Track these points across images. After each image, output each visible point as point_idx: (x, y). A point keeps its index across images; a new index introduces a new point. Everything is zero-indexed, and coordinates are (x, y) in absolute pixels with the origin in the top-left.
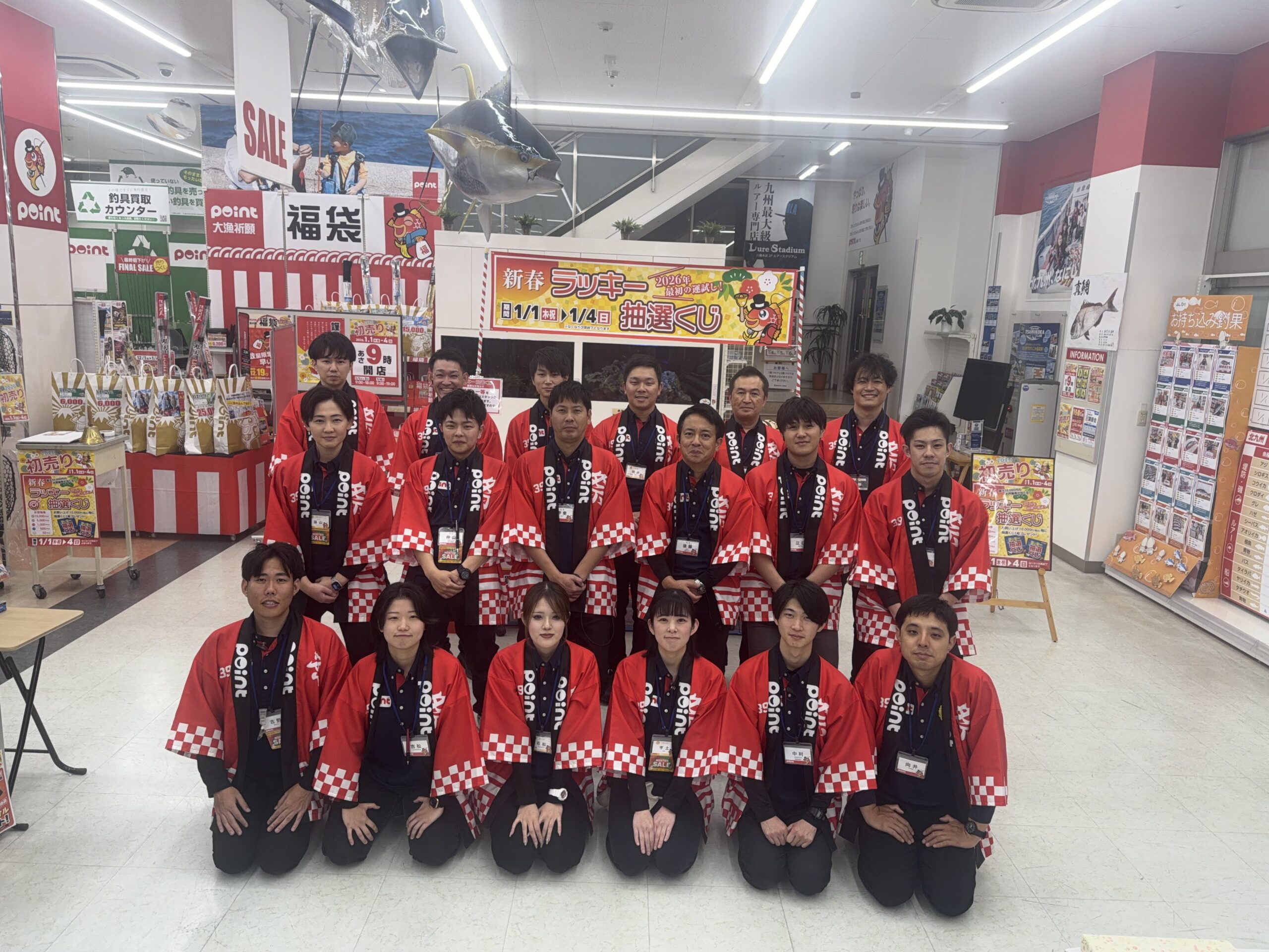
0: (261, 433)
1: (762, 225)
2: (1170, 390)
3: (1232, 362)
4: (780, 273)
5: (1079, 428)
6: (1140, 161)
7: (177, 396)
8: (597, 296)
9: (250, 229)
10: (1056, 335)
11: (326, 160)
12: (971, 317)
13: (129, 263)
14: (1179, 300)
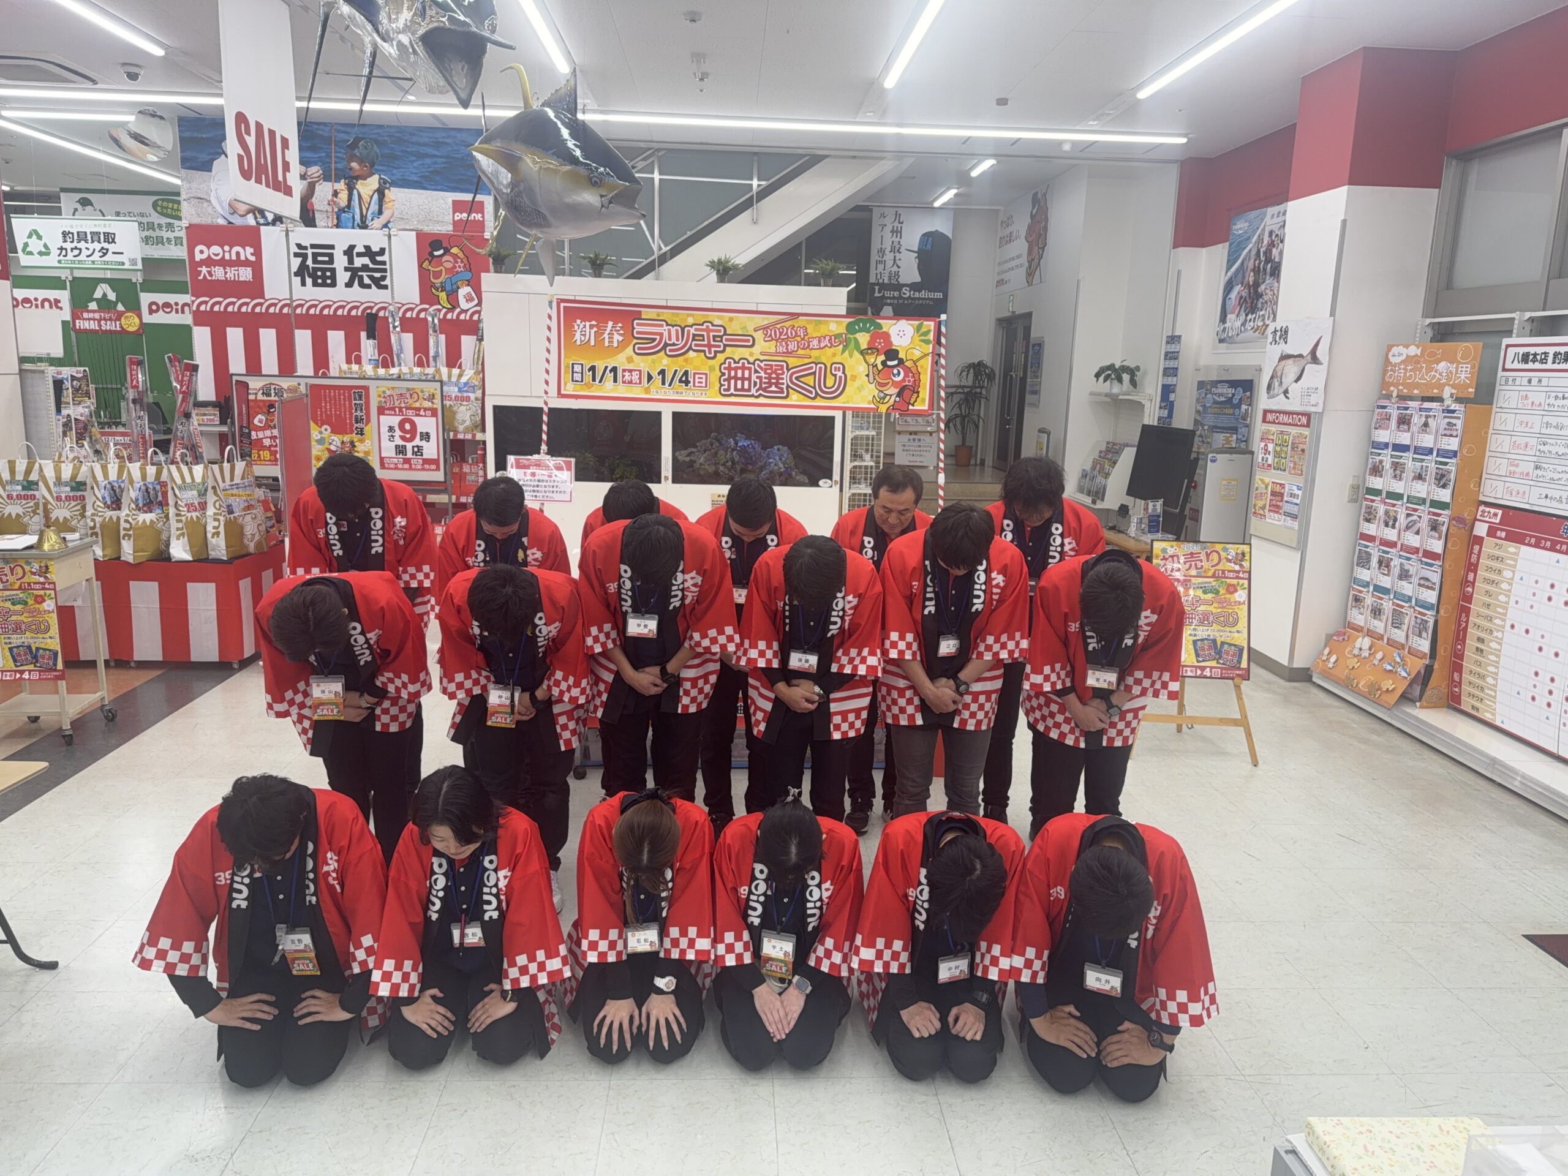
0: (268, 532)
1: (890, 263)
2: (1387, 458)
3: (1459, 423)
4: (917, 323)
5: (1278, 507)
6: (1347, 180)
7: (158, 487)
8: (691, 354)
9: (246, 274)
10: (1248, 394)
11: (341, 186)
12: (1145, 373)
13: (89, 319)
14: (1395, 350)
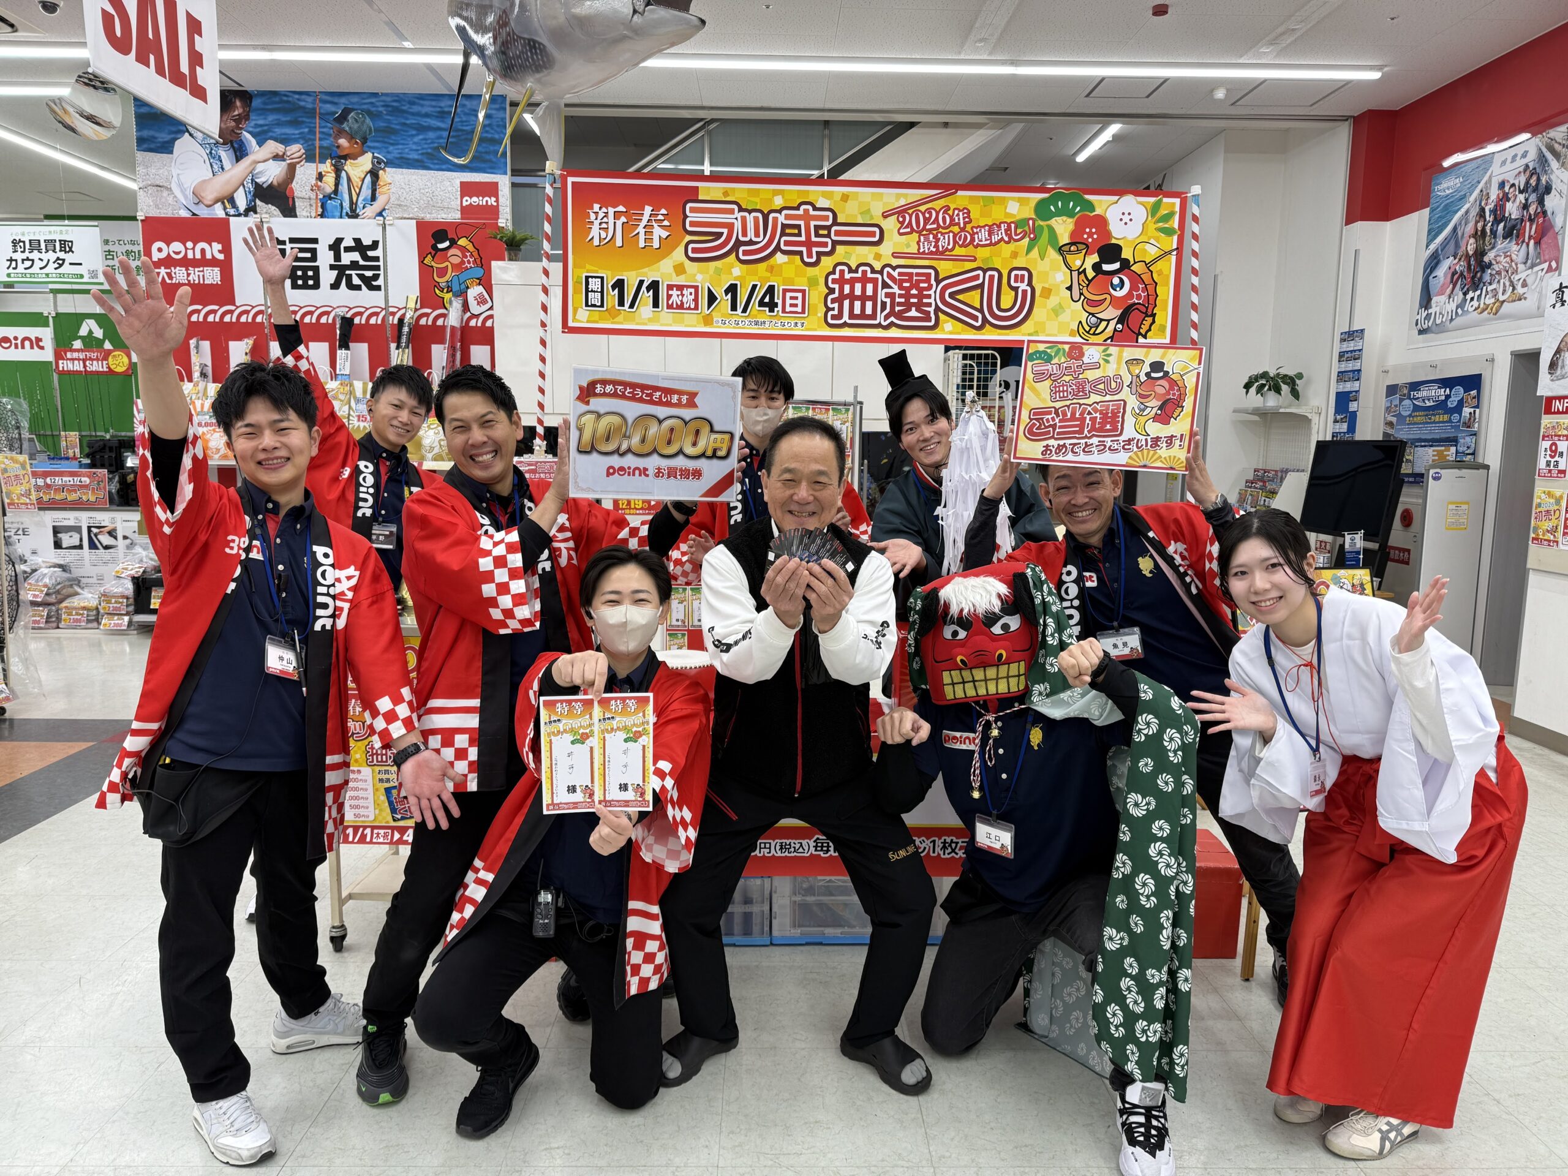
4: (1152, 200)
8: (780, 258)
9: (212, 276)
10: (1474, 393)
11: (327, 167)
12: (1308, 382)
13: (73, 360)
